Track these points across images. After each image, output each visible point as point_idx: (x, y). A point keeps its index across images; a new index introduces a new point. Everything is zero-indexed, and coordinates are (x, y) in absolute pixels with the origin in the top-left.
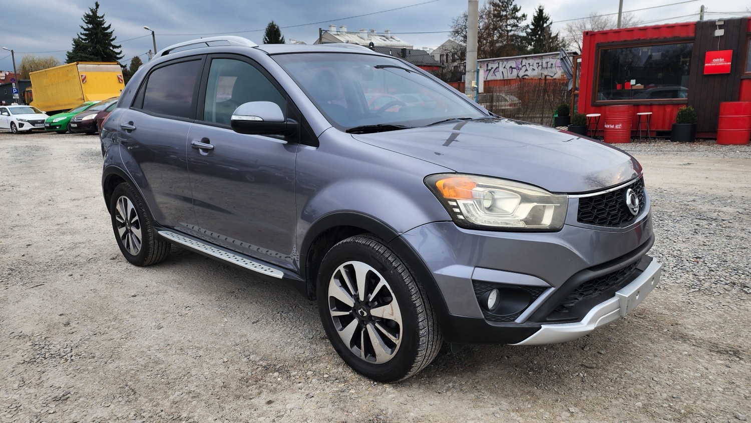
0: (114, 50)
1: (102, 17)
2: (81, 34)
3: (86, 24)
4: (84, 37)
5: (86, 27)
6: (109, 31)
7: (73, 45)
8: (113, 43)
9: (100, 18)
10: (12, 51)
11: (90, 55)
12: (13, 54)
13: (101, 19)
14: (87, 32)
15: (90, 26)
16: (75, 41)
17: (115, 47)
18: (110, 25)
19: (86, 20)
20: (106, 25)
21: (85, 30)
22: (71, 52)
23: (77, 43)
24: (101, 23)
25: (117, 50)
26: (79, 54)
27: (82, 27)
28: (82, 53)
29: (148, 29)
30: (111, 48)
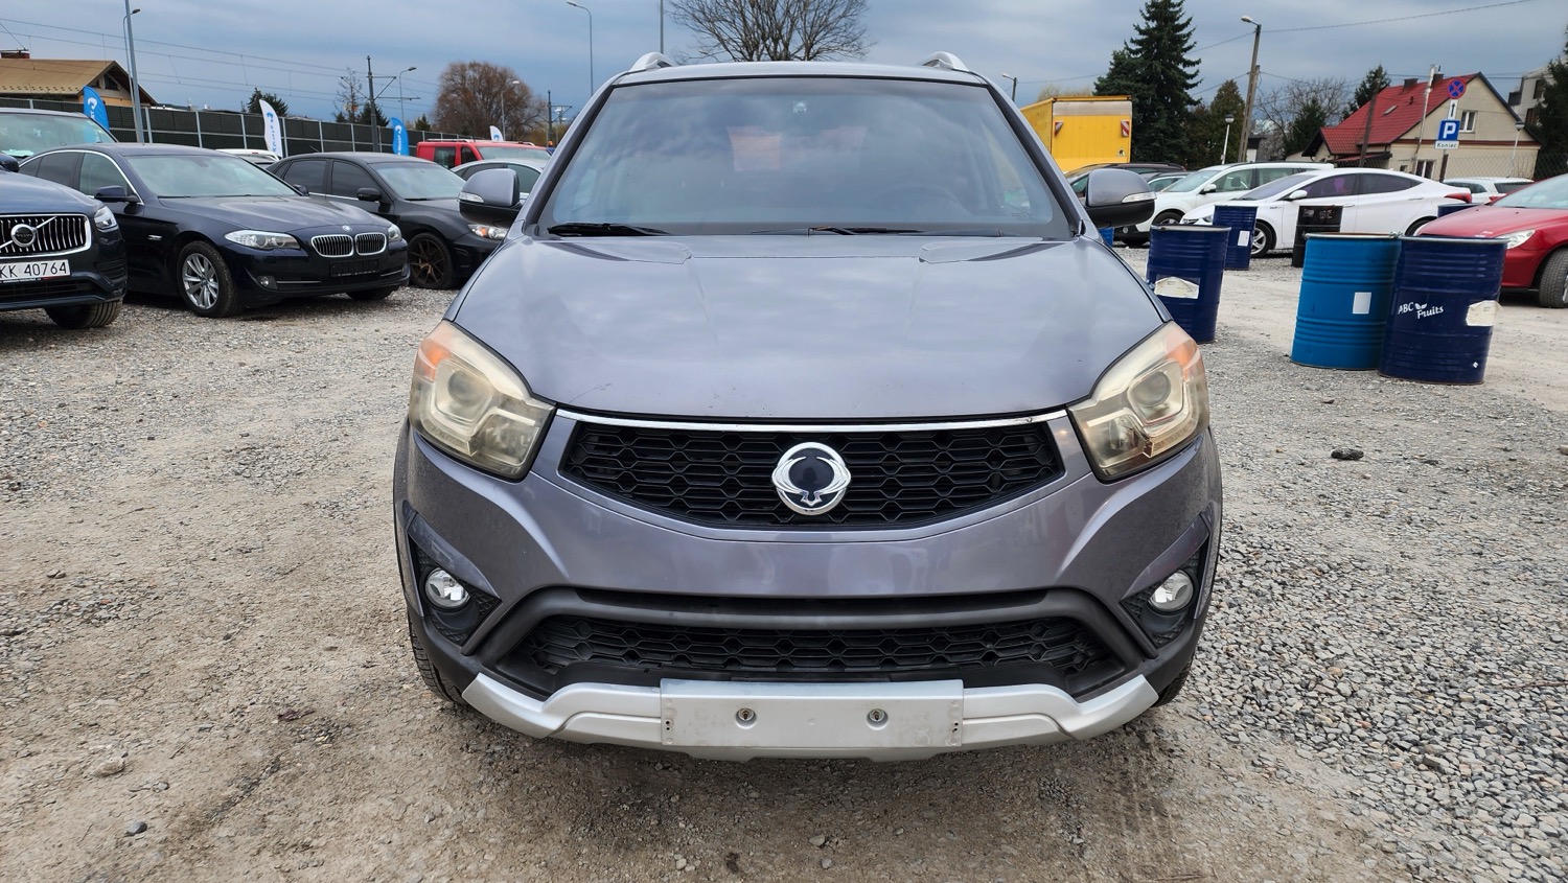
0: (1185, 70)
1: (1179, 4)
2: (1132, 41)
3: (1144, 20)
4: (1134, 47)
5: (1143, 27)
6: (1185, 31)
7: (1112, 64)
8: (1186, 56)
9: (1174, 6)
10: (1015, 80)
11: (1137, 81)
12: (1015, 85)
13: (1177, 9)
14: (1145, 37)
15: (1153, 24)
16: (1116, 57)
17: (1188, 63)
18: (1190, 20)
19: (1149, 12)
20: (1181, 21)
21: (1142, 32)
22: (1105, 77)
23: (1119, 60)
24: (1173, 17)
25: (1189, 70)
26: (1116, 82)
27: (1138, 28)
28: (1122, 78)
29: (1249, 21)
30: (1181, 66)
